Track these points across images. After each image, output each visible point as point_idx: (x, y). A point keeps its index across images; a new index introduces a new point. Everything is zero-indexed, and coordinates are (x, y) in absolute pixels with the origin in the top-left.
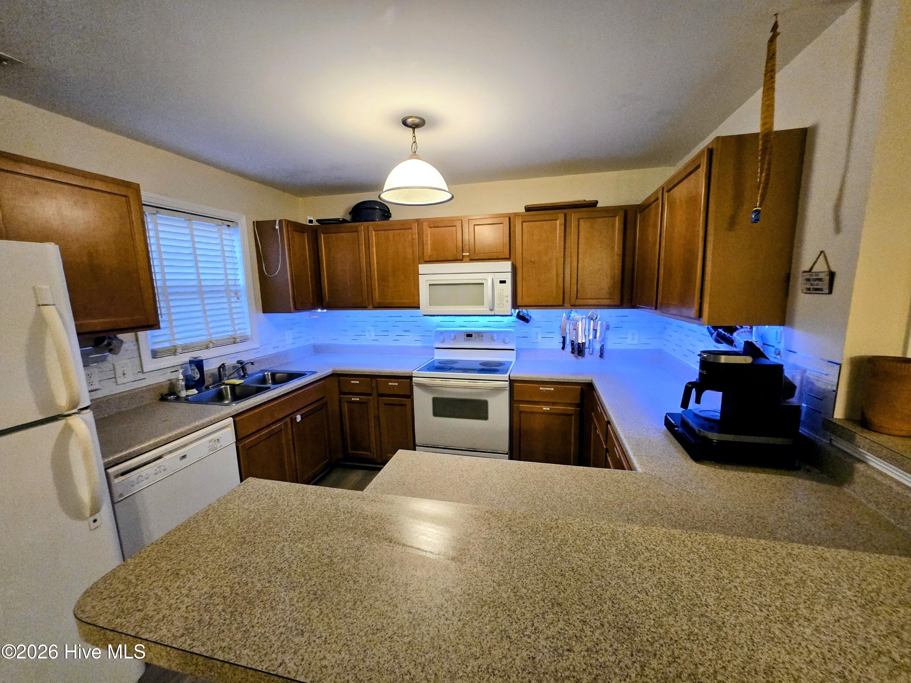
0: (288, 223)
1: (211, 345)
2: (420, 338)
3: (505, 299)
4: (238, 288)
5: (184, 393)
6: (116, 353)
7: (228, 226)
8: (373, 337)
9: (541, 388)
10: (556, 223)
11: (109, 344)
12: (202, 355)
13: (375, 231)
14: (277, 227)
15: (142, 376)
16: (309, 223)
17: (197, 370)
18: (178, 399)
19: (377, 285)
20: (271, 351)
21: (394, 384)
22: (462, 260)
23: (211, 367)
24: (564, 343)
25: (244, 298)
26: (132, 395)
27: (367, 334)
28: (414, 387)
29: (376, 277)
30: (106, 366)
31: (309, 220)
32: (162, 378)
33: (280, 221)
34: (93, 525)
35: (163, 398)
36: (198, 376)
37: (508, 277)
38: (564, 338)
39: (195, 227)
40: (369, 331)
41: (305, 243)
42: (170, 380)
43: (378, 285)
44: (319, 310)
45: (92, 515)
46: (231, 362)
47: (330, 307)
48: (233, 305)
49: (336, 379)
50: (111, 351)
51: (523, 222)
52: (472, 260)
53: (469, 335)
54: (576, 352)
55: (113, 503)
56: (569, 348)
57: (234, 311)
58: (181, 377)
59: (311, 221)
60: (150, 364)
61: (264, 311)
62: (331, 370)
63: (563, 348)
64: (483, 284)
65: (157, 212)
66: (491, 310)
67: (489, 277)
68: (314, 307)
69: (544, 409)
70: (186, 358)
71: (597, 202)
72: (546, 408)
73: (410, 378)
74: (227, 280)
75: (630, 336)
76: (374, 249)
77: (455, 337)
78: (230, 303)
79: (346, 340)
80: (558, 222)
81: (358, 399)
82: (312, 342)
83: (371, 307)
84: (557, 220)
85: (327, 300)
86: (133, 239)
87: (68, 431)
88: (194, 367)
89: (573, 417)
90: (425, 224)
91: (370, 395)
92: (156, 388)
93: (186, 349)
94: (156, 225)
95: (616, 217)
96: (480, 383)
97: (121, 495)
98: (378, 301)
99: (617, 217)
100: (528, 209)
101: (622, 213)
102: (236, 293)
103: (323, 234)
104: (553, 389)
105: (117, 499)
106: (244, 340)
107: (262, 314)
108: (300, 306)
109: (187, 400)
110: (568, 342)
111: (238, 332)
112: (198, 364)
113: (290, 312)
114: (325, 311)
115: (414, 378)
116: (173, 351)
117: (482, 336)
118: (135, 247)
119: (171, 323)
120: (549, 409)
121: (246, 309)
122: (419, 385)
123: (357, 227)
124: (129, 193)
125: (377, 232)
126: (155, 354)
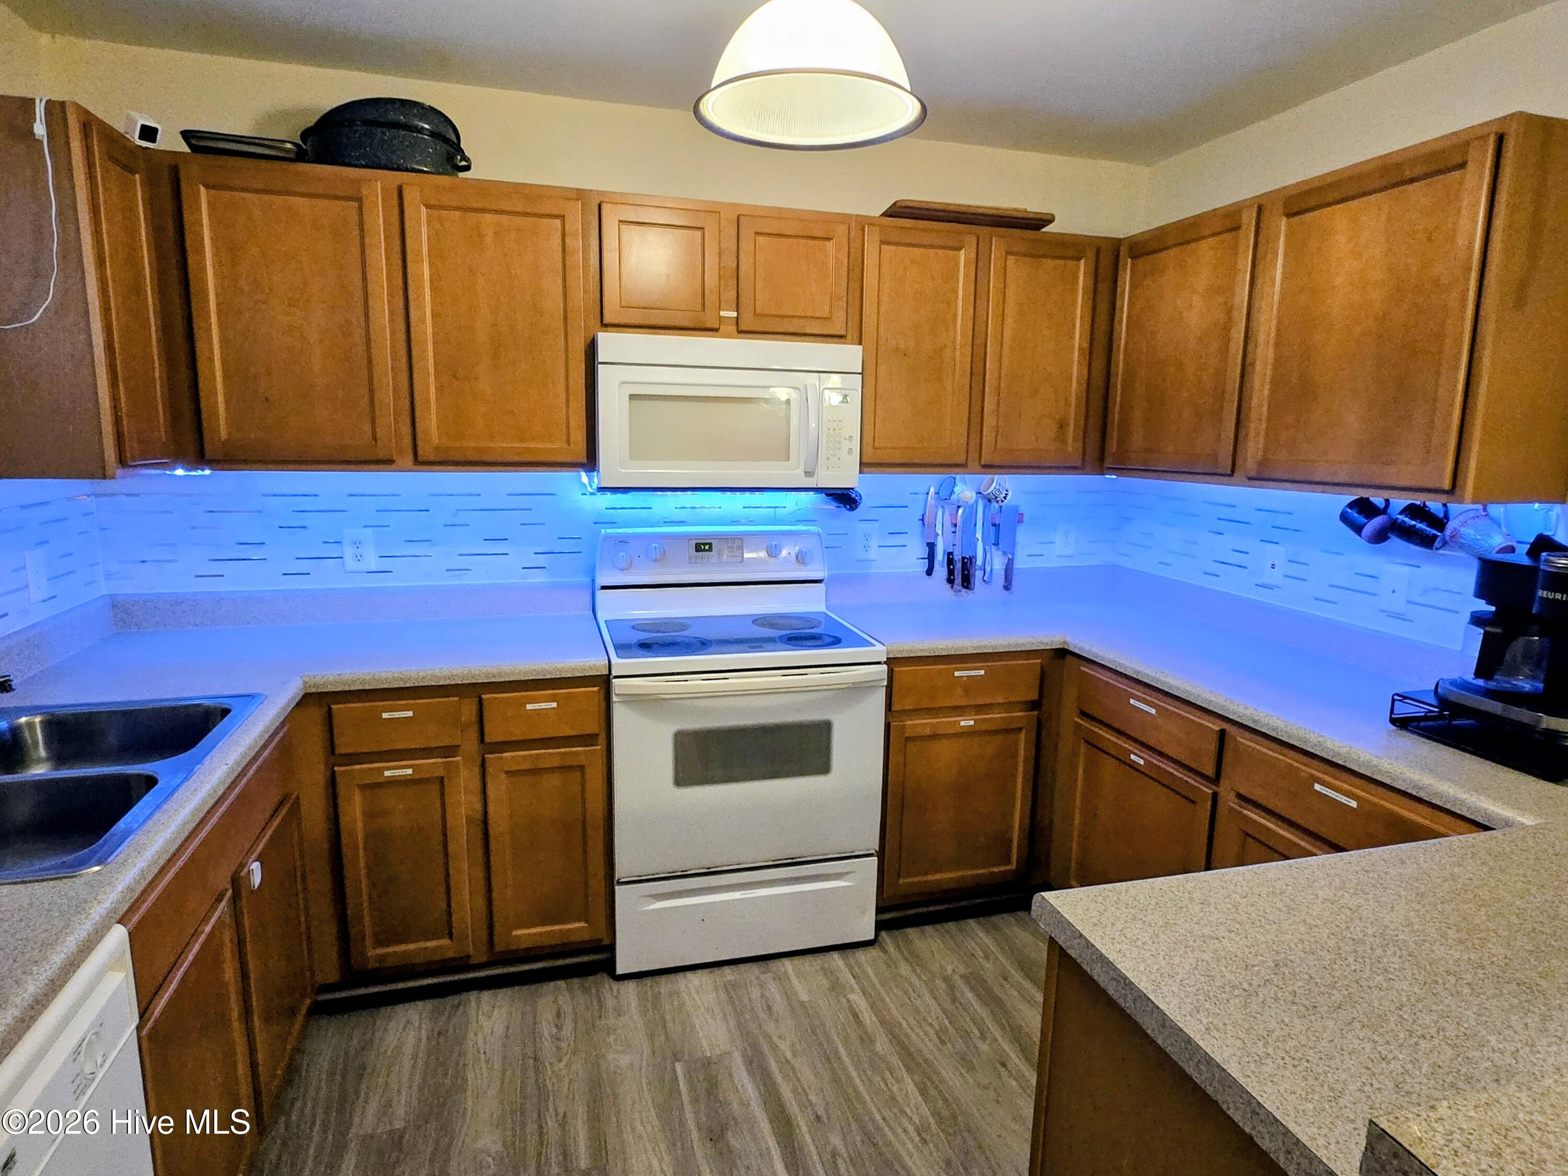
0: (89, 120)
2: (541, 560)
8: (372, 562)
9: (957, 674)
10: (959, 256)
13: (428, 206)
14: (39, 129)
16: (141, 137)
19: (432, 389)
21: (544, 706)
22: (716, 330)
24: (931, 557)
27: (348, 552)
28: (617, 707)
29: (431, 361)
31: (144, 127)
38: (931, 547)
40: (357, 544)
41: (135, 211)
43: (440, 389)
44: (180, 472)
47: (227, 459)
51: (881, 243)
52: (743, 332)
53: (702, 547)
54: (958, 579)
56: (941, 571)
59: (149, 133)
63: (929, 572)
66: (809, 474)
69: (962, 723)
71: (1049, 220)
72: (967, 722)
73: (597, 681)
75: (1059, 538)
76: (426, 265)
77: (663, 555)
80: (962, 253)
81: (410, 771)
82: (105, 592)
83: (409, 459)
84: (959, 249)
85: (224, 435)
89: (1023, 736)
91: (449, 751)
95: (1079, 259)
96: (814, 677)
98: (436, 441)
99: (1083, 261)
100: (897, 212)
101: (1091, 254)
103: (207, 187)
104: (982, 672)
110: (940, 556)
115: (612, 682)
117: (740, 547)
120: (972, 723)
122: (637, 700)
123: (358, 182)
125: (435, 213)
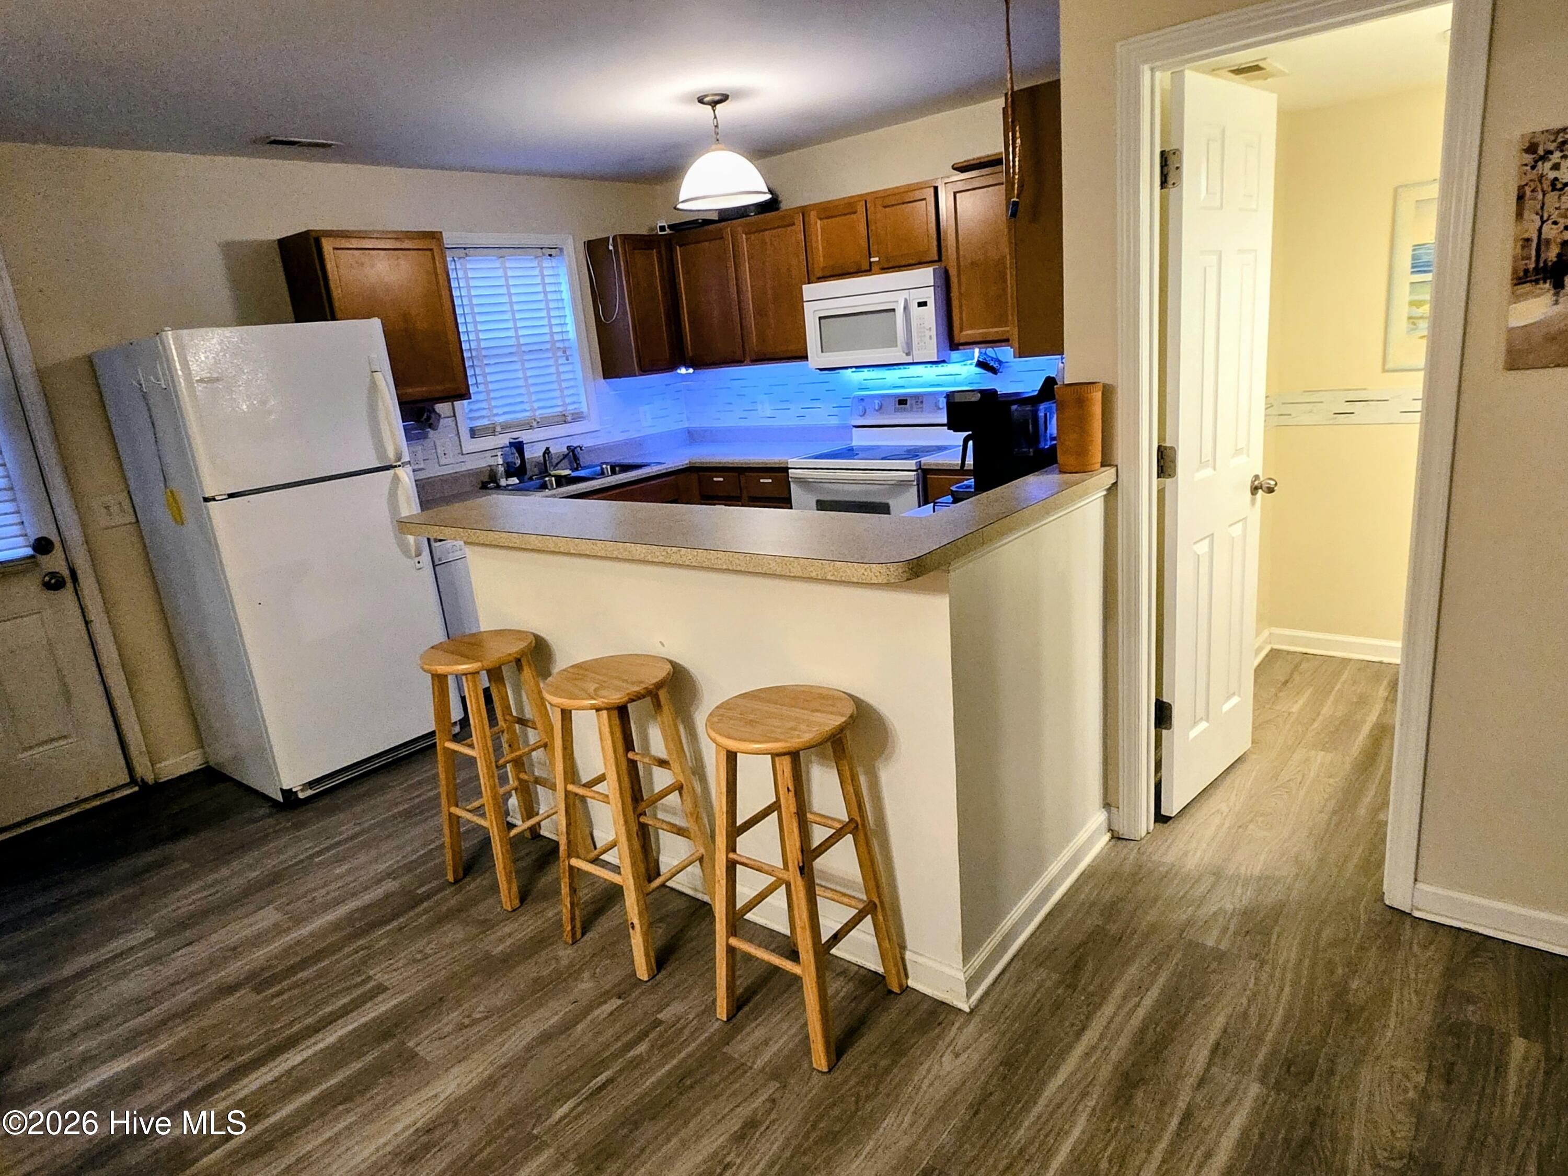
0: (626, 238)
1: (535, 424)
2: (836, 411)
3: (928, 333)
4: (566, 344)
5: (503, 482)
6: (435, 429)
7: (550, 255)
8: (768, 413)
11: (429, 418)
12: (525, 436)
13: (745, 234)
14: (611, 248)
15: (461, 458)
16: (660, 231)
17: (517, 455)
18: (498, 487)
19: (753, 324)
20: (619, 437)
21: (766, 481)
22: (870, 270)
23: (533, 453)
25: (576, 358)
26: (455, 478)
27: (760, 407)
28: (792, 484)
30: (428, 443)
31: (660, 227)
32: (482, 463)
33: (614, 238)
34: (418, 566)
35: (484, 486)
36: (518, 462)
37: (929, 295)
39: (508, 265)
40: (762, 403)
41: (653, 265)
42: (490, 466)
43: (755, 323)
44: (682, 371)
45: (417, 556)
46: (558, 449)
47: (698, 364)
48: (562, 369)
49: (694, 476)
50: (430, 426)
51: (955, 194)
52: (885, 269)
53: (902, 402)
55: (434, 566)
57: (563, 377)
58: (500, 461)
59: (662, 228)
60: (470, 445)
61: (606, 376)
62: (687, 462)
64: (893, 310)
65: (467, 255)
66: (908, 354)
67: (900, 298)
68: (672, 366)
70: (504, 440)
73: (785, 470)
74: (552, 334)
76: (747, 264)
77: (881, 407)
78: (558, 366)
79: (729, 420)
82: (686, 426)
83: (749, 360)
85: (691, 354)
86: (440, 296)
87: (396, 478)
88: (514, 450)
90: (813, 214)
92: (477, 473)
93: (506, 427)
94: (466, 270)
96: (877, 475)
97: (440, 560)
98: (756, 349)
102: (564, 352)
103: (680, 245)
105: (437, 562)
106: (578, 417)
107: (603, 380)
108: (648, 367)
109: (506, 488)
111: (570, 407)
112: (518, 446)
113: (635, 376)
114: (691, 371)
115: (790, 471)
116: (491, 431)
117: (922, 402)
118: (442, 305)
119: (488, 394)
121: (579, 375)
122: (802, 482)
123: (722, 230)
124: (433, 244)
125: (748, 236)
126: (473, 433)
